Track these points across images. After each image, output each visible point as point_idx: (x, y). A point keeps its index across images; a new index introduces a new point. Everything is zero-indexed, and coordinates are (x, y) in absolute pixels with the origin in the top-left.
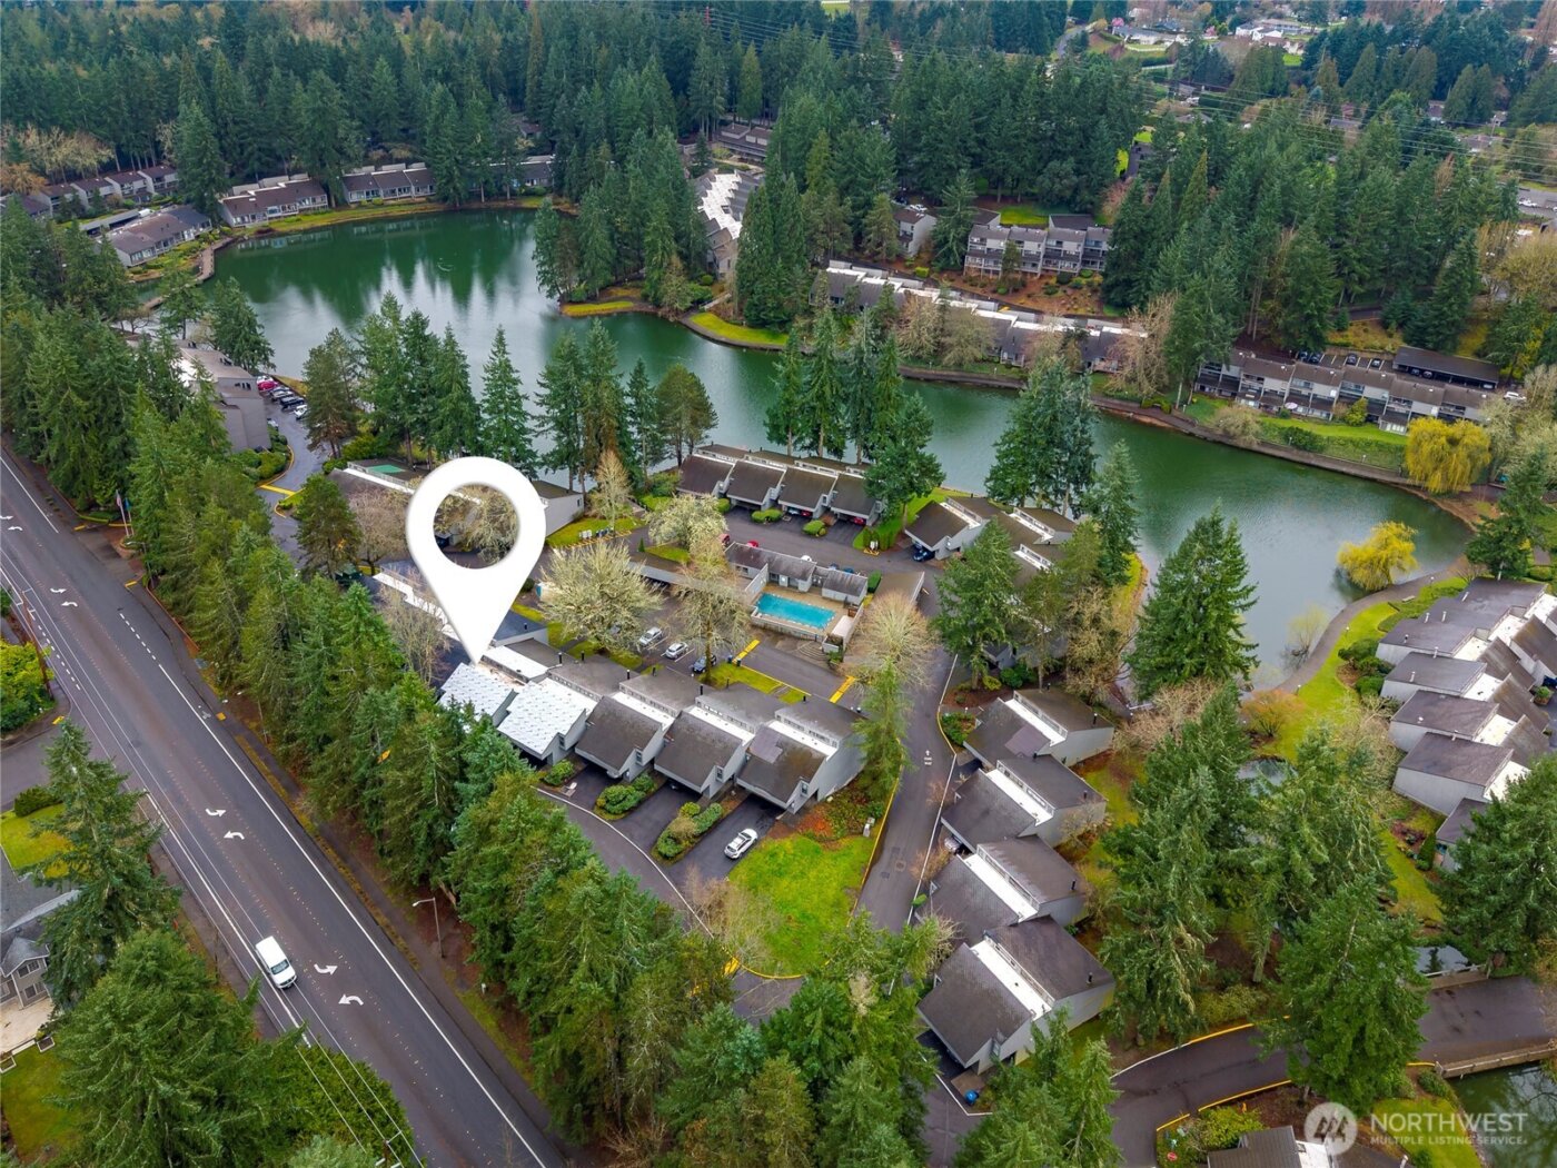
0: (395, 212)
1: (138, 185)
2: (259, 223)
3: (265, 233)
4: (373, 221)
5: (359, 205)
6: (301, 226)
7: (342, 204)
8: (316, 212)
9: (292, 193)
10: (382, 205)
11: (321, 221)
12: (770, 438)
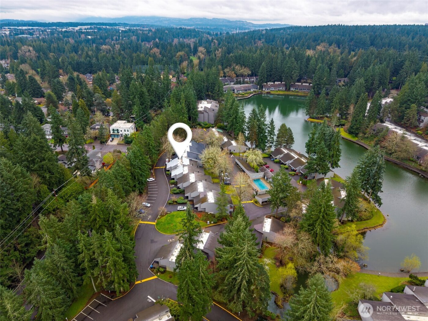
0: (300, 94)
1: (253, 80)
2: (268, 91)
3: (268, 93)
4: (294, 95)
5: (292, 91)
6: (276, 93)
7: (289, 90)
8: (282, 91)
9: (278, 86)
10: (297, 92)
11: (281, 93)
12: (306, 152)
